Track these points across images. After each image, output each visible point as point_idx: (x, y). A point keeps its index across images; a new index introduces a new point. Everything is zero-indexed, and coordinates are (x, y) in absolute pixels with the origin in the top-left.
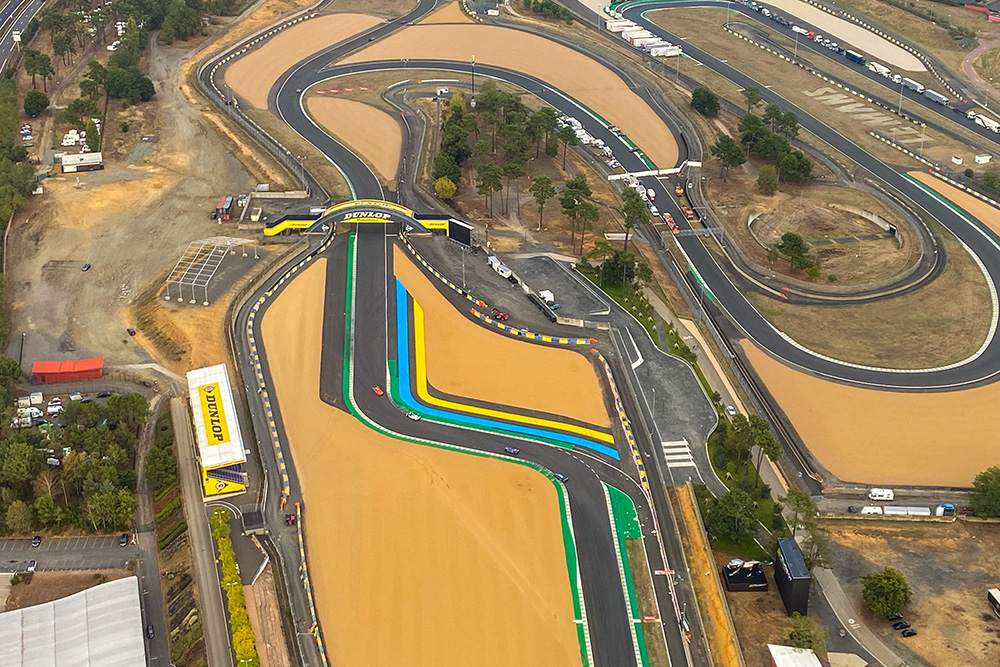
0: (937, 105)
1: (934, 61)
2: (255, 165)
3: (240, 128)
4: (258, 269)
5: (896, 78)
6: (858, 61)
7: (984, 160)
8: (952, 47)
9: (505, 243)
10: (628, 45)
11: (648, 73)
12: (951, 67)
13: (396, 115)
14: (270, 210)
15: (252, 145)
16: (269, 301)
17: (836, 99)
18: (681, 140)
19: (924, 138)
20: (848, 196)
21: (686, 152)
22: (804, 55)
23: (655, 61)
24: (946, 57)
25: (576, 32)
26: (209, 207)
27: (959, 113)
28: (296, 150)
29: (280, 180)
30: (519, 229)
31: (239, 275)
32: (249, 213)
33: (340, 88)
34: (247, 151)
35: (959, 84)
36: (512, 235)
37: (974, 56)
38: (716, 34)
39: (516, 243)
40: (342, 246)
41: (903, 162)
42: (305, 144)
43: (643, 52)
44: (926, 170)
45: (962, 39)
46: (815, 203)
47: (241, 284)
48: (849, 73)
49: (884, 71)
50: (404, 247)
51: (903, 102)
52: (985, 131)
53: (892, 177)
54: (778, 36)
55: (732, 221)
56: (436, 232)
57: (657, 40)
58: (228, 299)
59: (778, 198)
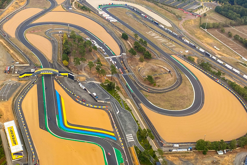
0: (175, 36)
1: (173, 24)
2: (14, 56)
3: (9, 44)
4: (19, 89)
5: (166, 29)
6: (157, 24)
7: (187, 51)
8: (177, 20)
9: (82, 78)
10: (104, 18)
11: (110, 27)
12: (177, 25)
13: (49, 39)
14: (20, 70)
15: (13, 49)
16: (23, 98)
17: (153, 34)
18: (121, 47)
19: (174, 46)
20: (160, 62)
21: (122, 51)
22: (145, 22)
23: (111, 23)
24: (176, 22)
25: (91, 14)
26: (3, 69)
27: (180, 38)
28: (24, 51)
29: (21, 60)
30: (85, 74)
31: (14, 91)
32: (15, 71)
33: (34, 31)
34: (12, 51)
35: (179, 31)
36: (83, 76)
37: (181, 23)
38: (124, 15)
39: (84, 78)
40: (41, 81)
41: (170, 52)
42: (27, 49)
43: (108, 20)
44: (176, 55)
45: (179, 18)
46: (152, 64)
47: (15, 94)
48: (155, 27)
49: (163, 27)
50: (56, 80)
51: (168, 35)
52: (186, 43)
53: (168, 56)
54: (139, 16)
55: (135, 70)
56: (65, 76)
57: (111, 17)
58: (12, 98)
59: (144, 63)
